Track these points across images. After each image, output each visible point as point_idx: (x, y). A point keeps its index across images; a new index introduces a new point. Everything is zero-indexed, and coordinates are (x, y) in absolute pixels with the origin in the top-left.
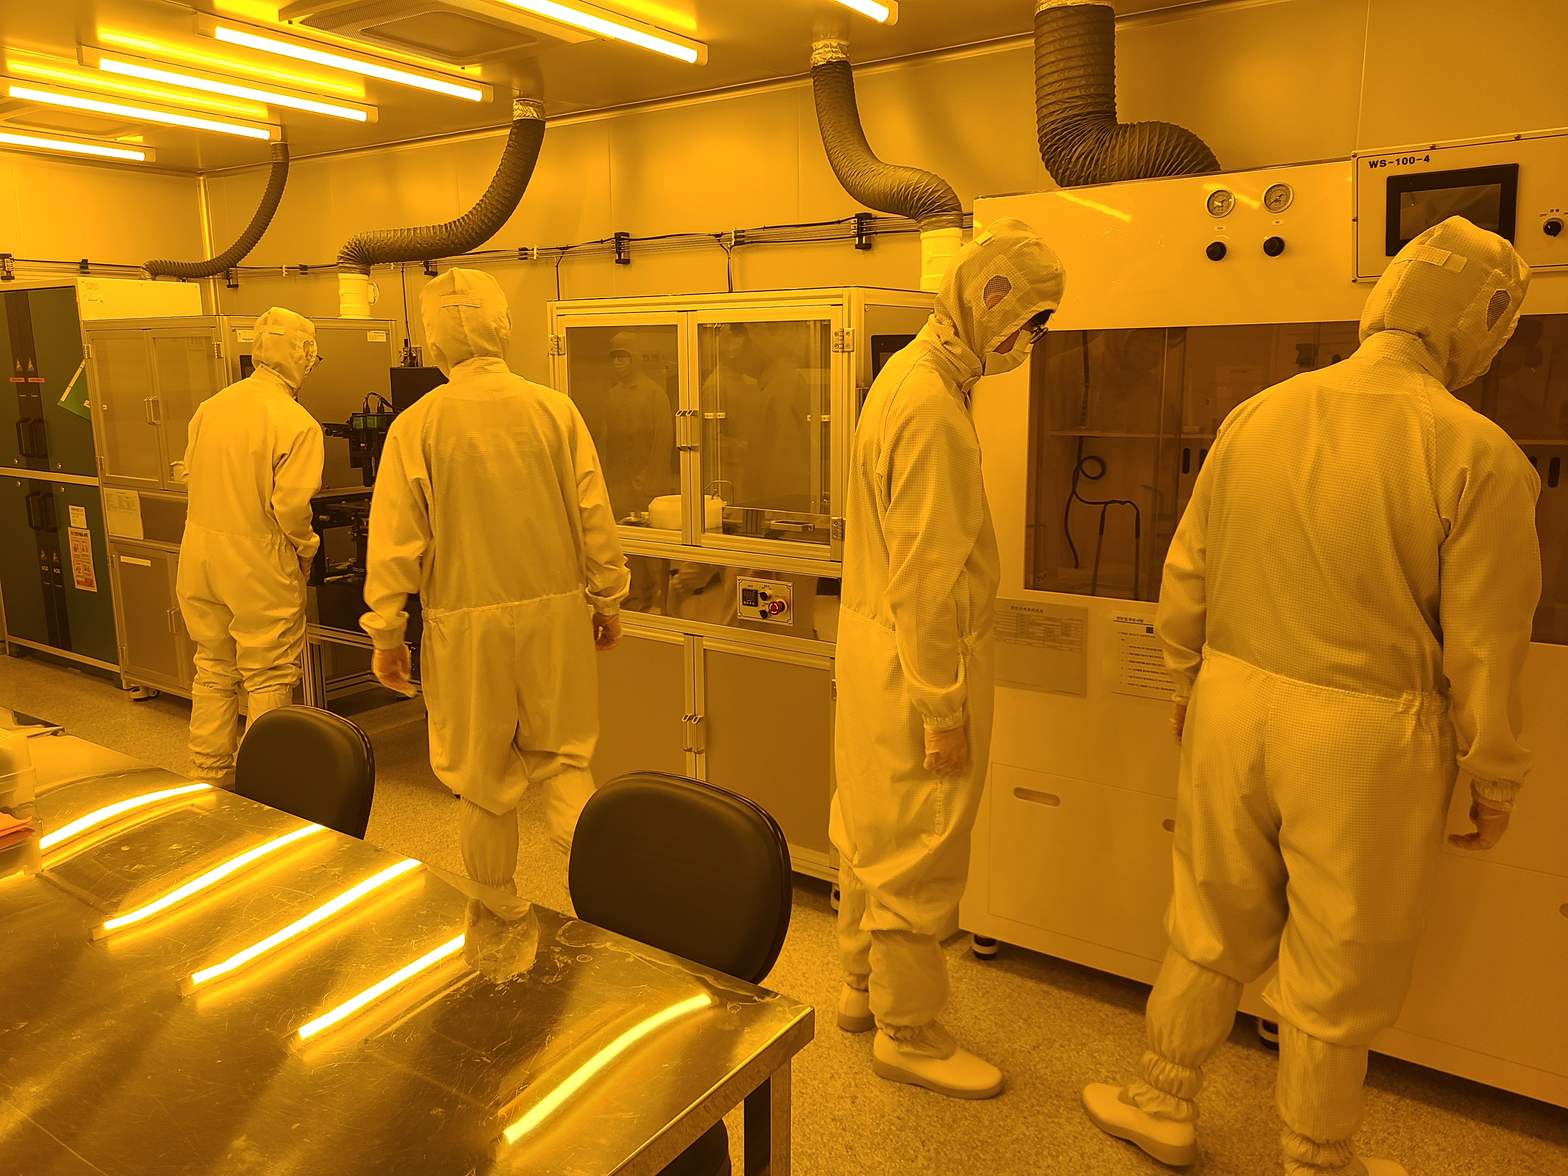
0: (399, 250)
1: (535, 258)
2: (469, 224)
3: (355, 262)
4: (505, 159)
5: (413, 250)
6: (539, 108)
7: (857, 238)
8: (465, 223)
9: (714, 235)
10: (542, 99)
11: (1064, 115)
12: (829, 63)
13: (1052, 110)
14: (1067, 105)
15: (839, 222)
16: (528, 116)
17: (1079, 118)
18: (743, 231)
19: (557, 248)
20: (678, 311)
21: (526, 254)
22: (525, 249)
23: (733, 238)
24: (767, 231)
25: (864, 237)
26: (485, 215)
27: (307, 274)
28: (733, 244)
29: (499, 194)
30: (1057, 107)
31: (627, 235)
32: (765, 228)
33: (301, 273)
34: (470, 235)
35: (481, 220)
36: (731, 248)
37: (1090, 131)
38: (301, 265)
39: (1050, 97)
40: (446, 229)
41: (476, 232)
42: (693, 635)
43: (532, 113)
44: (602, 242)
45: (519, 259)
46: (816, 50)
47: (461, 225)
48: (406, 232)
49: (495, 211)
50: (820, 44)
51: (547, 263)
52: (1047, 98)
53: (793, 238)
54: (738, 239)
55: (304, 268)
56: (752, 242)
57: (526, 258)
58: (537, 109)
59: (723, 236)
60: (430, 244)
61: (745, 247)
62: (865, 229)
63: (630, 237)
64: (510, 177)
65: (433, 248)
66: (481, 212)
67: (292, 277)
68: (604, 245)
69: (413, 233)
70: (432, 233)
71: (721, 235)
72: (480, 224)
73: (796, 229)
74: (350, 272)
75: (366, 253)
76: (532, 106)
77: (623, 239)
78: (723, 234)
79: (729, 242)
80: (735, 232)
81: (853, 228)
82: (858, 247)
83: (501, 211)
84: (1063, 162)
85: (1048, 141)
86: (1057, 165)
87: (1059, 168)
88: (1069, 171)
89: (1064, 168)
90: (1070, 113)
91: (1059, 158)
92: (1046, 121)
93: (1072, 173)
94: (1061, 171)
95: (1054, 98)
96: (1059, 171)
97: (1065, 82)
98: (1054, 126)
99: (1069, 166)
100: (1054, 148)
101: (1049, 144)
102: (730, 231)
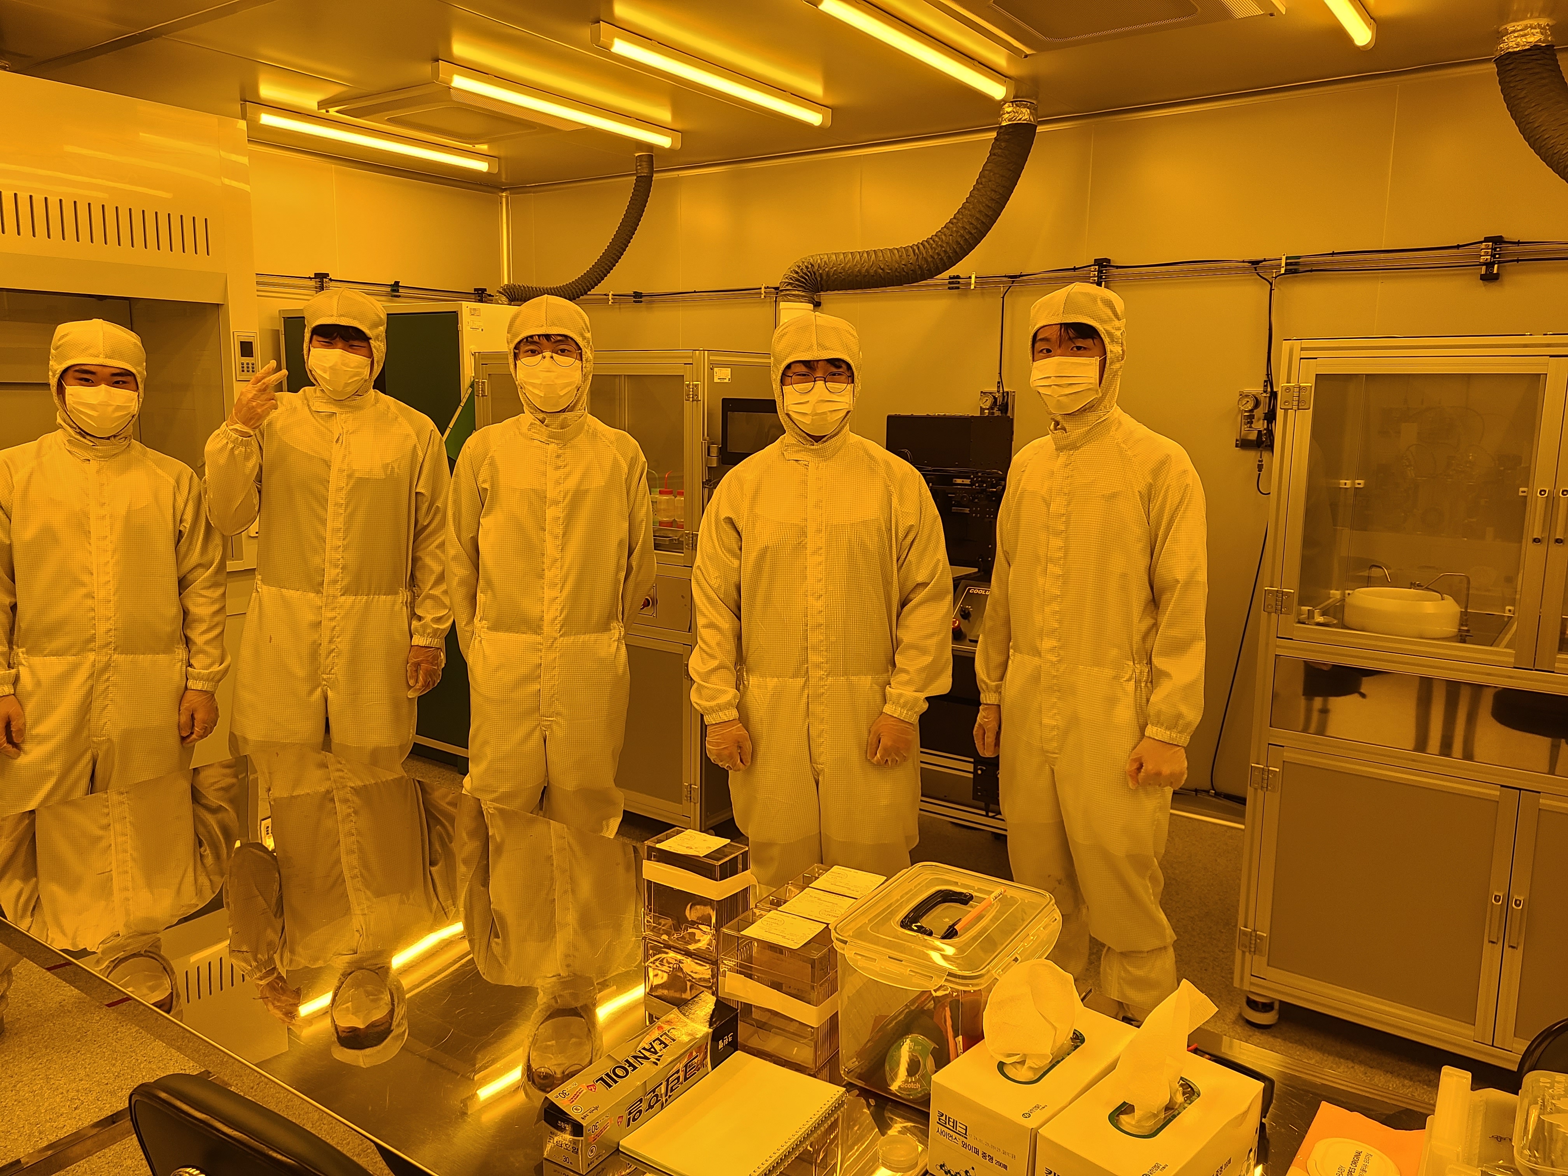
0: (857, 276)
1: (972, 287)
2: (942, 247)
3: (805, 289)
4: (987, 171)
5: (873, 276)
6: (1034, 110)
7: (1484, 268)
8: (937, 245)
9: (1249, 262)
10: (1036, 99)
12: (1535, 47)
15: (1458, 247)
16: (1023, 120)
18: (1299, 257)
19: (1005, 276)
20: (1552, 356)
21: (959, 283)
22: (958, 277)
23: (1283, 264)
24: (1336, 258)
25: (1496, 266)
26: (962, 236)
27: (641, 302)
28: (1283, 271)
29: (980, 211)
31: (1108, 261)
32: (1333, 254)
33: (634, 301)
34: (941, 259)
35: (957, 241)
36: (1276, 278)
38: (636, 292)
40: (914, 251)
41: (948, 255)
43: (1025, 115)
44: (1075, 269)
45: (949, 288)
47: (931, 248)
48: (865, 255)
49: (973, 231)
50: (1521, 24)
51: (982, 294)
53: (1373, 265)
54: (1289, 267)
55: (638, 296)
56: (1311, 271)
57: (958, 288)
58: (1033, 111)
59: (1264, 263)
60: (894, 269)
61: (1297, 276)
62: (1497, 256)
63: (1112, 264)
64: (995, 192)
65: (897, 274)
66: (957, 232)
67: (617, 306)
68: (1077, 273)
69: (873, 256)
70: (897, 256)
71: (1261, 262)
72: (955, 247)
73: (1382, 255)
74: (798, 300)
75: (819, 279)
76: (1028, 108)
77: (1106, 266)
78: (1265, 260)
79: (1275, 271)
80: (1287, 258)
81: (1483, 254)
82: (1483, 278)
83: (980, 231)
102: (1277, 257)
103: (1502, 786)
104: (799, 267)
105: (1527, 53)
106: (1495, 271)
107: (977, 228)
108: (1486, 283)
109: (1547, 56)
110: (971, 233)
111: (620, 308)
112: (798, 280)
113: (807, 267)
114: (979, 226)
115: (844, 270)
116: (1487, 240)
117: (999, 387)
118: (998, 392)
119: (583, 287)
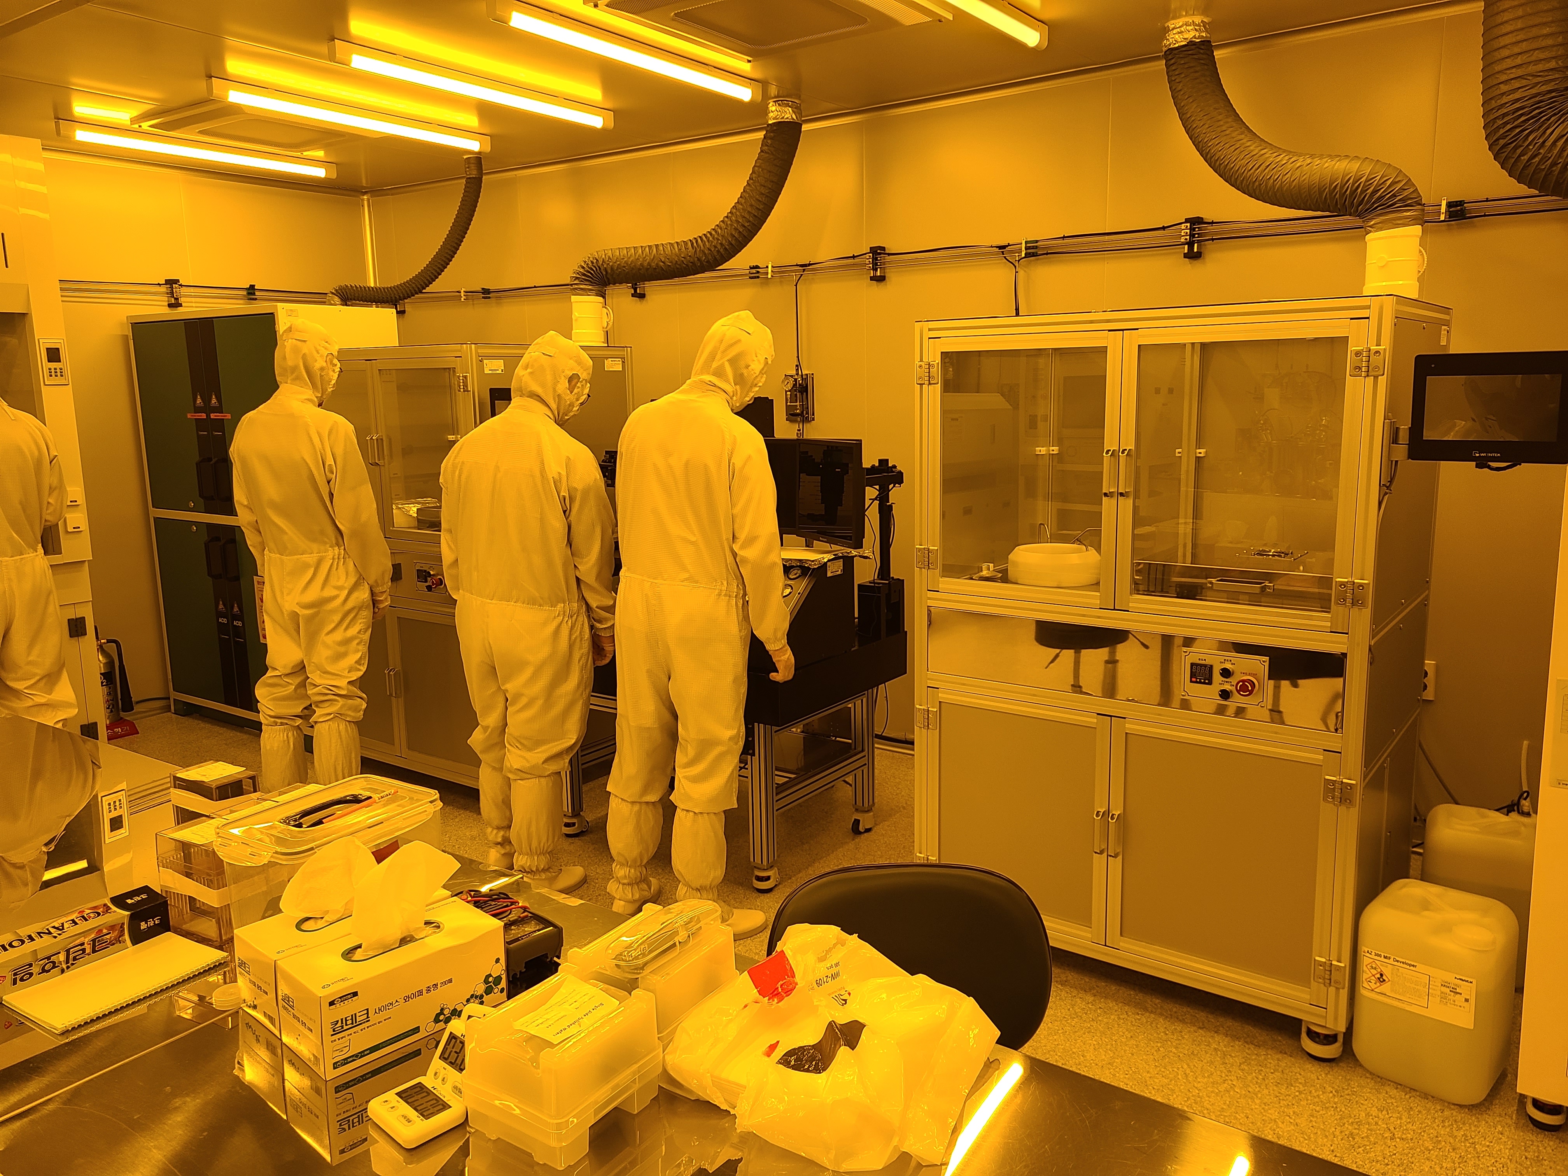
0: (640, 269)
1: (769, 276)
2: (718, 239)
3: (592, 283)
4: (759, 167)
5: (655, 269)
6: (797, 109)
7: (1186, 246)
8: (713, 238)
9: (997, 247)
10: (799, 98)
11: (1534, 91)
12: (1191, 43)
14: (1540, 79)
15: (1164, 228)
16: (787, 118)
17: (1554, 94)
18: (1037, 241)
19: (797, 265)
20: (1109, 331)
21: (758, 272)
22: (757, 267)
23: (1023, 249)
24: (1066, 241)
25: (1196, 245)
26: (736, 229)
27: (489, 298)
28: (1023, 255)
29: (751, 205)
30: (1524, 82)
31: (883, 248)
32: (1064, 237)
33: (483, 298)
34: (718, 251)
35: (732, 234)
36: (1019, 261)
38: (483, 289)
39: (1514, 70)
40: (692, 244)
41: (726, 249)
42: (1111, 716)
43: (788, 114)
44: (854, 257)
45: (750, 278)
46: (1173, 29)
47: (708, 241)
48: (647, 249)
49: (746, 224)
50: (1179, 22)
51: (781, 282)
52: (1508, 72)
53: (1100, 248)
54: (1029, 251)
55: (486, 292)
56: (1047, 254)
57: (758, 277)
58: (795, 110)
59: (1009, 247)
60: (674, 262)
61: (1038, 259)
62: (1196, 236)
63: (887, 252)
64: (765, 186)
65: (678, 266)
66: (731, 225)
67: (471, 302)
68: (856, 260)
69: (655, 250)
70: (677, 250)
71: (1007, 246)
72: (730, 239)
73: (1107, 237)
74: (585, 294)
75: (604, 273)
76: (790, 107)
77: (880, 254)
78: (1009, 245)
79: (1017, 254)
80: (1026, 242)
81: (1183, 234)
82: (1186, 256)
83: (753, 224)
84: (1531, 147)
85: (1506, 123)
86: (1519, 151)
87: (1522, 154)
88: (1540, 156)
89: (1531, 153)
90: (1544, 88)
91: (1524, 142)
92: (1505, 99)
93: (1544, 159)
94: (1526, 157)
95: (1520, 72)
96: (1522, 158)
97: (1537, 51)
98: (1517, 105)
99: (1541, 151)
100: (1518, 130)
101: (1509, 127)
102: (1019, 242)
103: (1098, 714)
104: (585, 262)
105: (1184, 49)
106: (1195, 250)
107: (750, 221)
108: (1191, 261)
109: (1202, 51)
110: (744, 226)
111: (473, 304)
112: (584, 275)
113: (592, 262)
114: (751, 219)
115: (627, 264)
116: (1187, 221)
117: (797, 370)
118: (797, 374)
119: (416, 286)
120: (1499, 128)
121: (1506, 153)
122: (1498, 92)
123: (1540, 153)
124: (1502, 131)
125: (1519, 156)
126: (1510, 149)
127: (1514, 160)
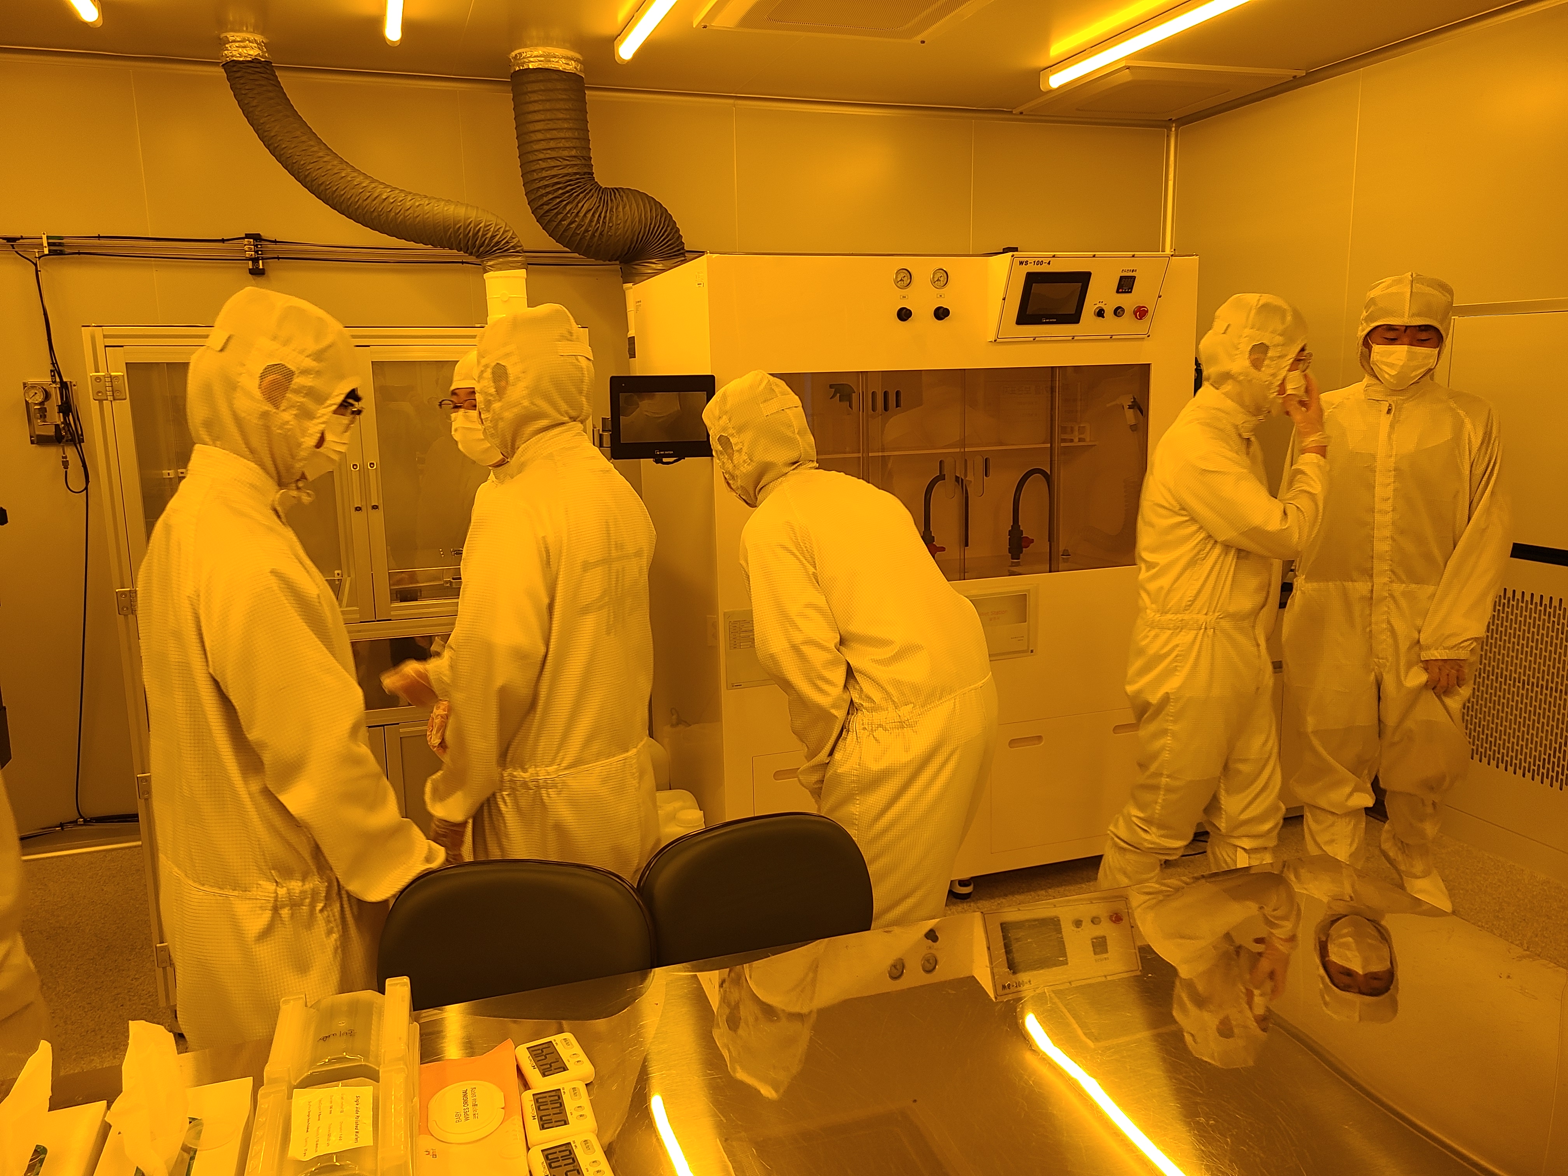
7: (250, 262)
11: (565, 171)
13: (553, 164)
14: (568, 163)
15: (223, 241)
17: (578, 176)
18: (62, 238)
23: (45, 244)
24: (103, 241)
25: (261, 262)
28: (46, 251)
30: (559, 163)
32: (99, 237)
36: (39, 258)
37: (591, 190)
39: (549, 151)
42: (383, 726)
46: (234, 42)
50: (238, 36)
52: (544, 152)
54: (53, 248)
56: (79, 253)
59: (21, 241)
61: (62, 259)
62: (260, 252)
71: (19, 239)
73: (151, 243)
78: (22, 238)
79: (36, 250)
80: (49, 238)
81: (247, 249)
82: (252, 272)
84: (569, 215)
85: (548, 193)
86: (560, 217)
87: (563, 220)
88: (576, 223)
89: (569, 220)
90: (570, 170)
91: (563, 210)
92: (544, 174)
93: (579, 226)
94: (565, 223)
95: (554, 154)
96: (563, 223)
97: (563, 140)
98: (555, 180)
99: (576, 219)
100: (558, 200)
101: (551, 196)
102: (38, 236)
105: (250, 65)
106: (261, 267)
108: (254, 276)
109: (266, 71)
116: (248, 236)
120: (542, 196)
121: (549, 217)
122: (538, 167)
123: (575, 221)
124: (545, 199)
125: (561, 221)
126: (553, 214)
127: (556, 223)
